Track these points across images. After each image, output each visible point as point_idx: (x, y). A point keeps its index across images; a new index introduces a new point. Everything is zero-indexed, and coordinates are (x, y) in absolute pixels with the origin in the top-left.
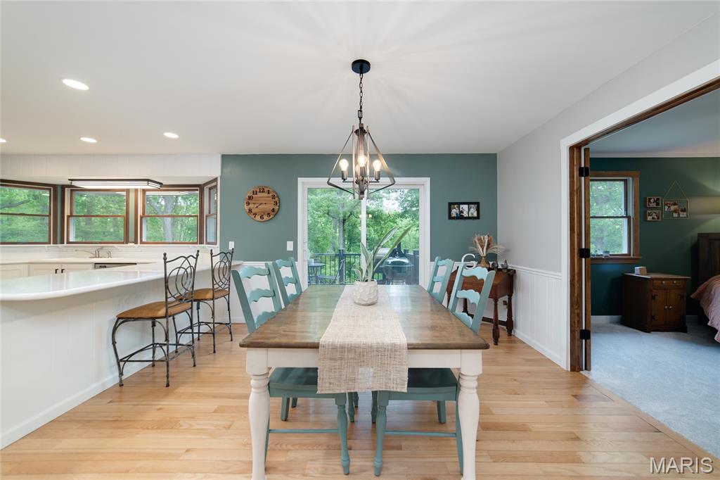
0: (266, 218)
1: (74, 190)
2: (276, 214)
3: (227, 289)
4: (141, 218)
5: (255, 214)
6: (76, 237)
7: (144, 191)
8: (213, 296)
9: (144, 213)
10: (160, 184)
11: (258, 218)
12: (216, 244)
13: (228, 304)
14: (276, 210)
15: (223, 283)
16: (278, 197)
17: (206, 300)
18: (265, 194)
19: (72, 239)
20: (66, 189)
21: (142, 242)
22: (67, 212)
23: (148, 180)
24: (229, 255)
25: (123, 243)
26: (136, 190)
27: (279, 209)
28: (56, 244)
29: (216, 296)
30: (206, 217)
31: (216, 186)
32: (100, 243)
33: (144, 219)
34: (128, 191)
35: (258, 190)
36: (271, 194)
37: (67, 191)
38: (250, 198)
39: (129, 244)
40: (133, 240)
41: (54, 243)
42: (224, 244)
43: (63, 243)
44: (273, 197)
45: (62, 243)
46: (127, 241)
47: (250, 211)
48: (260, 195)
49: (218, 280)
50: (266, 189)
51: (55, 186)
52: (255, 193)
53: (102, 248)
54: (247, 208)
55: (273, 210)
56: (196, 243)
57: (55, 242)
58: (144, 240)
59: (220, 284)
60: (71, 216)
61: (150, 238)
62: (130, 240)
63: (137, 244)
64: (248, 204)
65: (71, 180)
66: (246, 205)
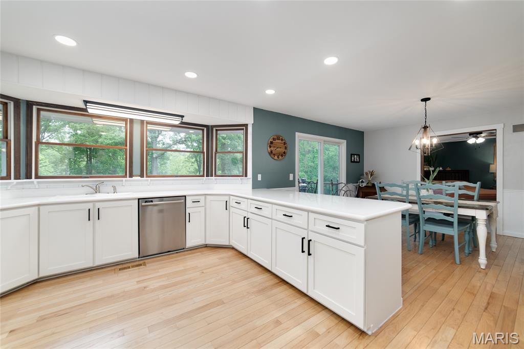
0: (280, 157)
2: (285, 156)
5: (274, 155)
7: (147, 123)
11: (276, 157)
14: (286, 153)
16: (287, 144)
18: (280, 141)
20: (34, 107)
21: (147, 176)
23: (182, 116)
25: (125, 177)
35: (276, 138)
36: (283, 142)
37: (35, 110)
38: (271, 143)
39: (134, 178)
40: (139, 174)
44: (284, 144)
47: (271, 152)
48: (277, 141)
50: (280, 138)
52: (274, 139)
54: (269, 150)
55: (284, 153)
60: (39, 142)
62: (134, 174)
63: (143, 177)
64: (270, 147)
65: (86, 102)
66: (268, 148)
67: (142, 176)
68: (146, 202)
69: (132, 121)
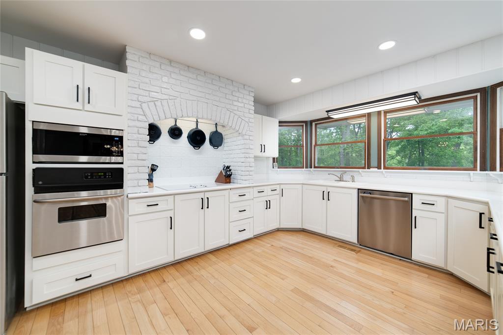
1: (319, 122)
4: (385, 141)
7: (386, 112)
20: (313, 123)
21: (385, 168)
22: (313, 143)
25: (364, 168)
28: (307, 168)
34: (367, 115)
37: (314, 124)
39: (372, 169)
40: (376, 165)
41: (306, 168)
43: (312, 168)
51: (306, 122)
60: (316, 145)
62: (372, 165)
63: (381, 169)
65: (328, 111)
67: (379, 167)
68: (364, 193)
69: (369, 115)
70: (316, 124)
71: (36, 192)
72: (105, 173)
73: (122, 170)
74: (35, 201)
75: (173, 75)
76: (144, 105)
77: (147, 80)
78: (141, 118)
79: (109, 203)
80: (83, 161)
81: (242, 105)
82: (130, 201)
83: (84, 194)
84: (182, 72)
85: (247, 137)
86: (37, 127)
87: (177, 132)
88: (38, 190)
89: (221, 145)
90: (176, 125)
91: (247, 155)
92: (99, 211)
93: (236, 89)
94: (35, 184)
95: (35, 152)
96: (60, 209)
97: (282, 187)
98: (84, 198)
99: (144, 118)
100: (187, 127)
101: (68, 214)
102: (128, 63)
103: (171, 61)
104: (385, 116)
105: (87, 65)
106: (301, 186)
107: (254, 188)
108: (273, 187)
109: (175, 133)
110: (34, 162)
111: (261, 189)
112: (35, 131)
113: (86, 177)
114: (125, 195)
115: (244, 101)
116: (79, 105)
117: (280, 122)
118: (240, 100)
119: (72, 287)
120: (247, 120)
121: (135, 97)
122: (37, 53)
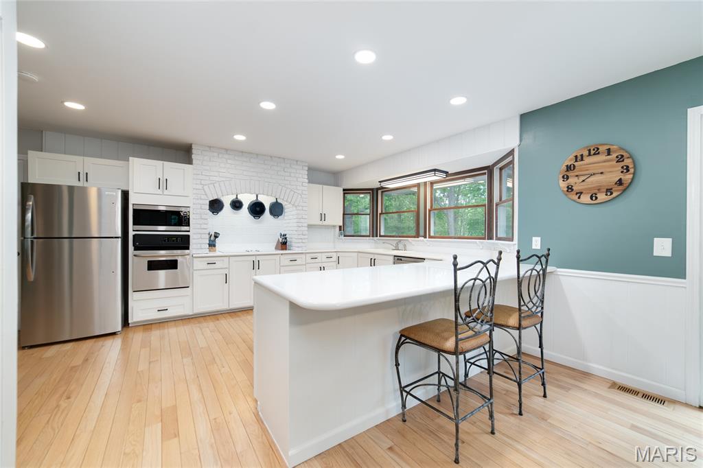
0: (602, 197)
1: (384, 190)
2: (624, 190)
3: (539, 314)
4: (430, 211)
5: (580, 193)
6: (385, 232)
7: (432, 183)
8: (520, 324)
9: (431, 207)
10: (446, 173)
11: (585, 198)
12: (512, 240)
13: (541, 337)
14: (626, 183)
15: (534, 305)
16: (630, 157)
17: (508, 327)
18: (601, 157)
19: (382, 234)
20: (379, 190)
21: (430, 237)
22: (379, 211)
23: (435, 170)
24: (543, 259)
25: (414, 237)
26: (425, 183)
27: (633, 179)
29: (524, 323)
30: (497, 205)
31: (512, 162)
32: (400, 237)
33: (431, 212)
34: (418, 185)
35: (586, 153)
36: (614, 156)
38: (569, 168)
39: (420, 238)
40: (423, 235)
42: (525, 240)
44: (620, 159)
45: (377, 236)
46: (418, 236)
47: (570, 189)
48: (588, 160)
49: (527, 299)
50: (602, 149)
51: (372, 190)
52: (579, 158)
53: (400, 241)
54: (563, 185)
55: (620, 182)
56: (484, 239)
57: (373, 236)
58: (432, 234)
59: (530, 305)
60: (382, 213)
61: (438, 232)
62: (420, 234)
63: (426, 238)
64: (565, 178)
65: (380, 182)
66: (561, 181)
68: (398, 259)
70: (382, 192)
71: (135, 250)
72: (177, 238)
73: (189, 236)
74: (135, 256)
75: (229, 161)
76: (205, 187)
77: (208, 168)
78: (203, 197)
79: (180, 259)
80: (162, 230)
81: (295, 179)
82: (194, 259)
83: (163, 252)
84: (236, 158)
85: (300, 208)
86: (136, 207)
87: (238, 205)
88: (136, 248)
89: (281, 215)
90: (237, 198)
91: (300, 225)
92: (172, 265)
93: (288, 166)
94: (134, 244)
95: (134, 224)
96: (149, 262)
97: (339, 254)
98: (163, 255)
99: (205, 197)
100: (247, 199)
101: (154, 266)
102: (193, 156)
103: (227, 150)
104: (432, 187)
105: (165, 162)
106: (356, 254)
107: (307, 255)
108: (329, 255)
109: (237, 205)
110: (134, 231)
111: (314, 256)
112: (134, 210)
113: (165, 241)
114: (191, 255)
115: (297, 175)
116: (160, 192)
117: (344, 190)
118: (292, 175)
119: (154, 315)
120: (300, 192)
121: (198, 182)
122: (136, 159)
